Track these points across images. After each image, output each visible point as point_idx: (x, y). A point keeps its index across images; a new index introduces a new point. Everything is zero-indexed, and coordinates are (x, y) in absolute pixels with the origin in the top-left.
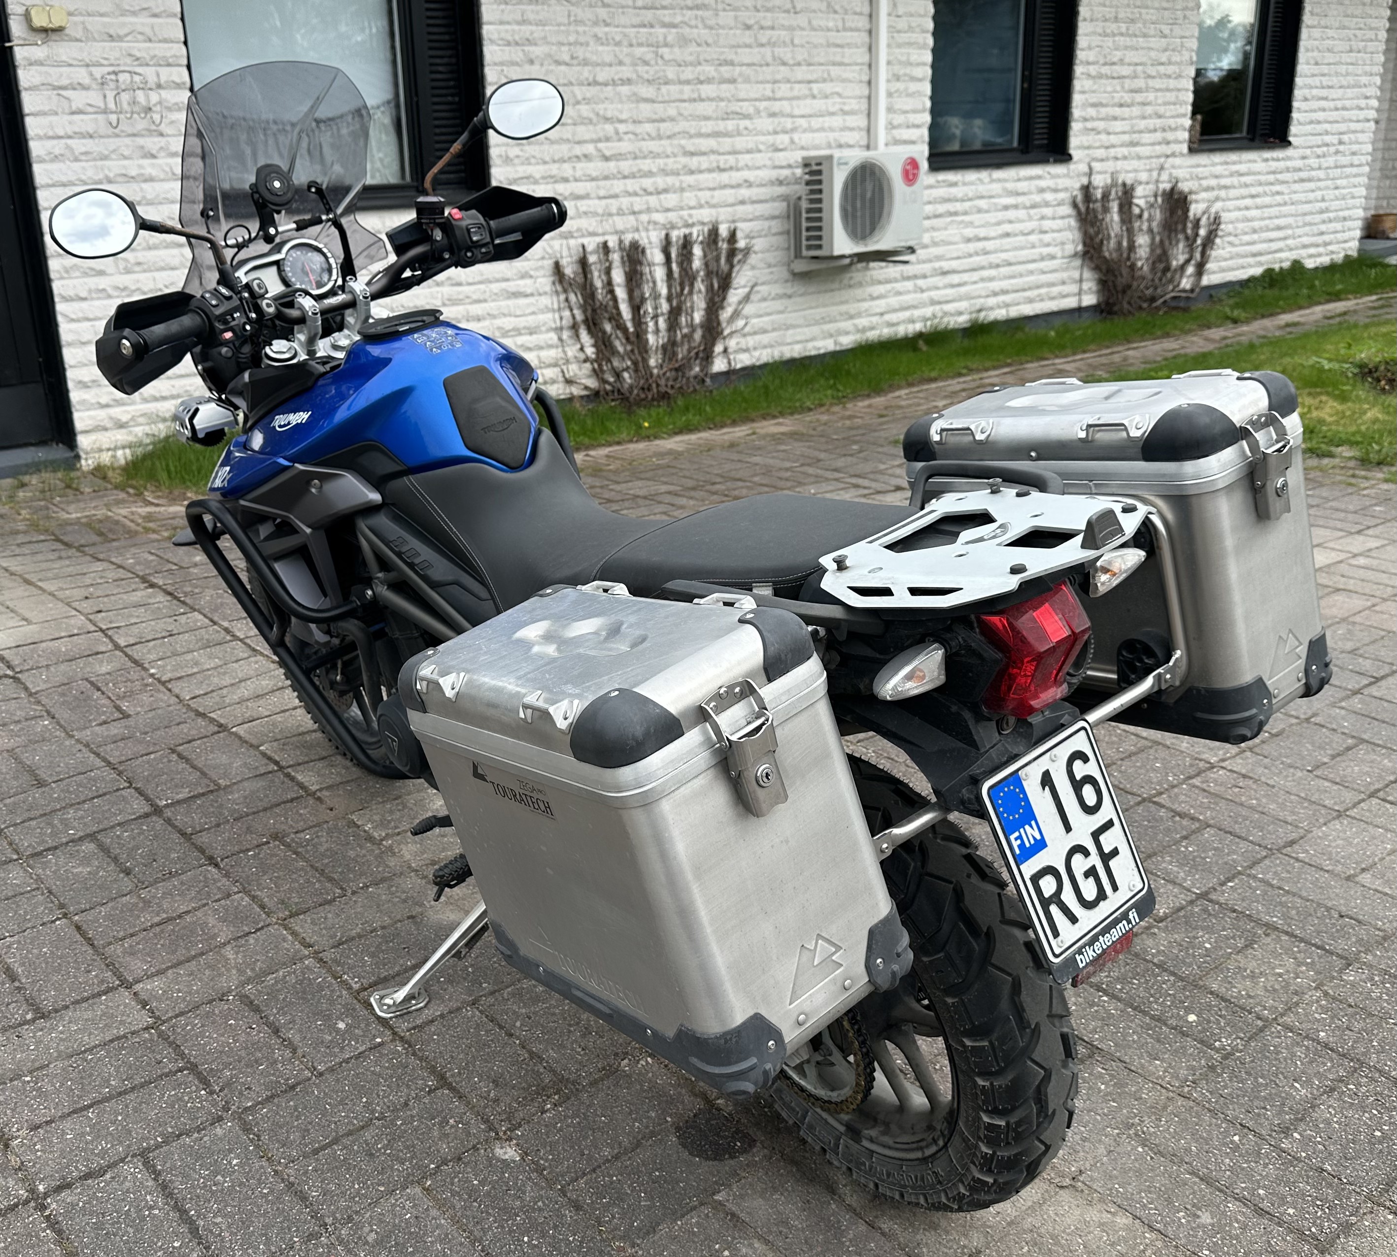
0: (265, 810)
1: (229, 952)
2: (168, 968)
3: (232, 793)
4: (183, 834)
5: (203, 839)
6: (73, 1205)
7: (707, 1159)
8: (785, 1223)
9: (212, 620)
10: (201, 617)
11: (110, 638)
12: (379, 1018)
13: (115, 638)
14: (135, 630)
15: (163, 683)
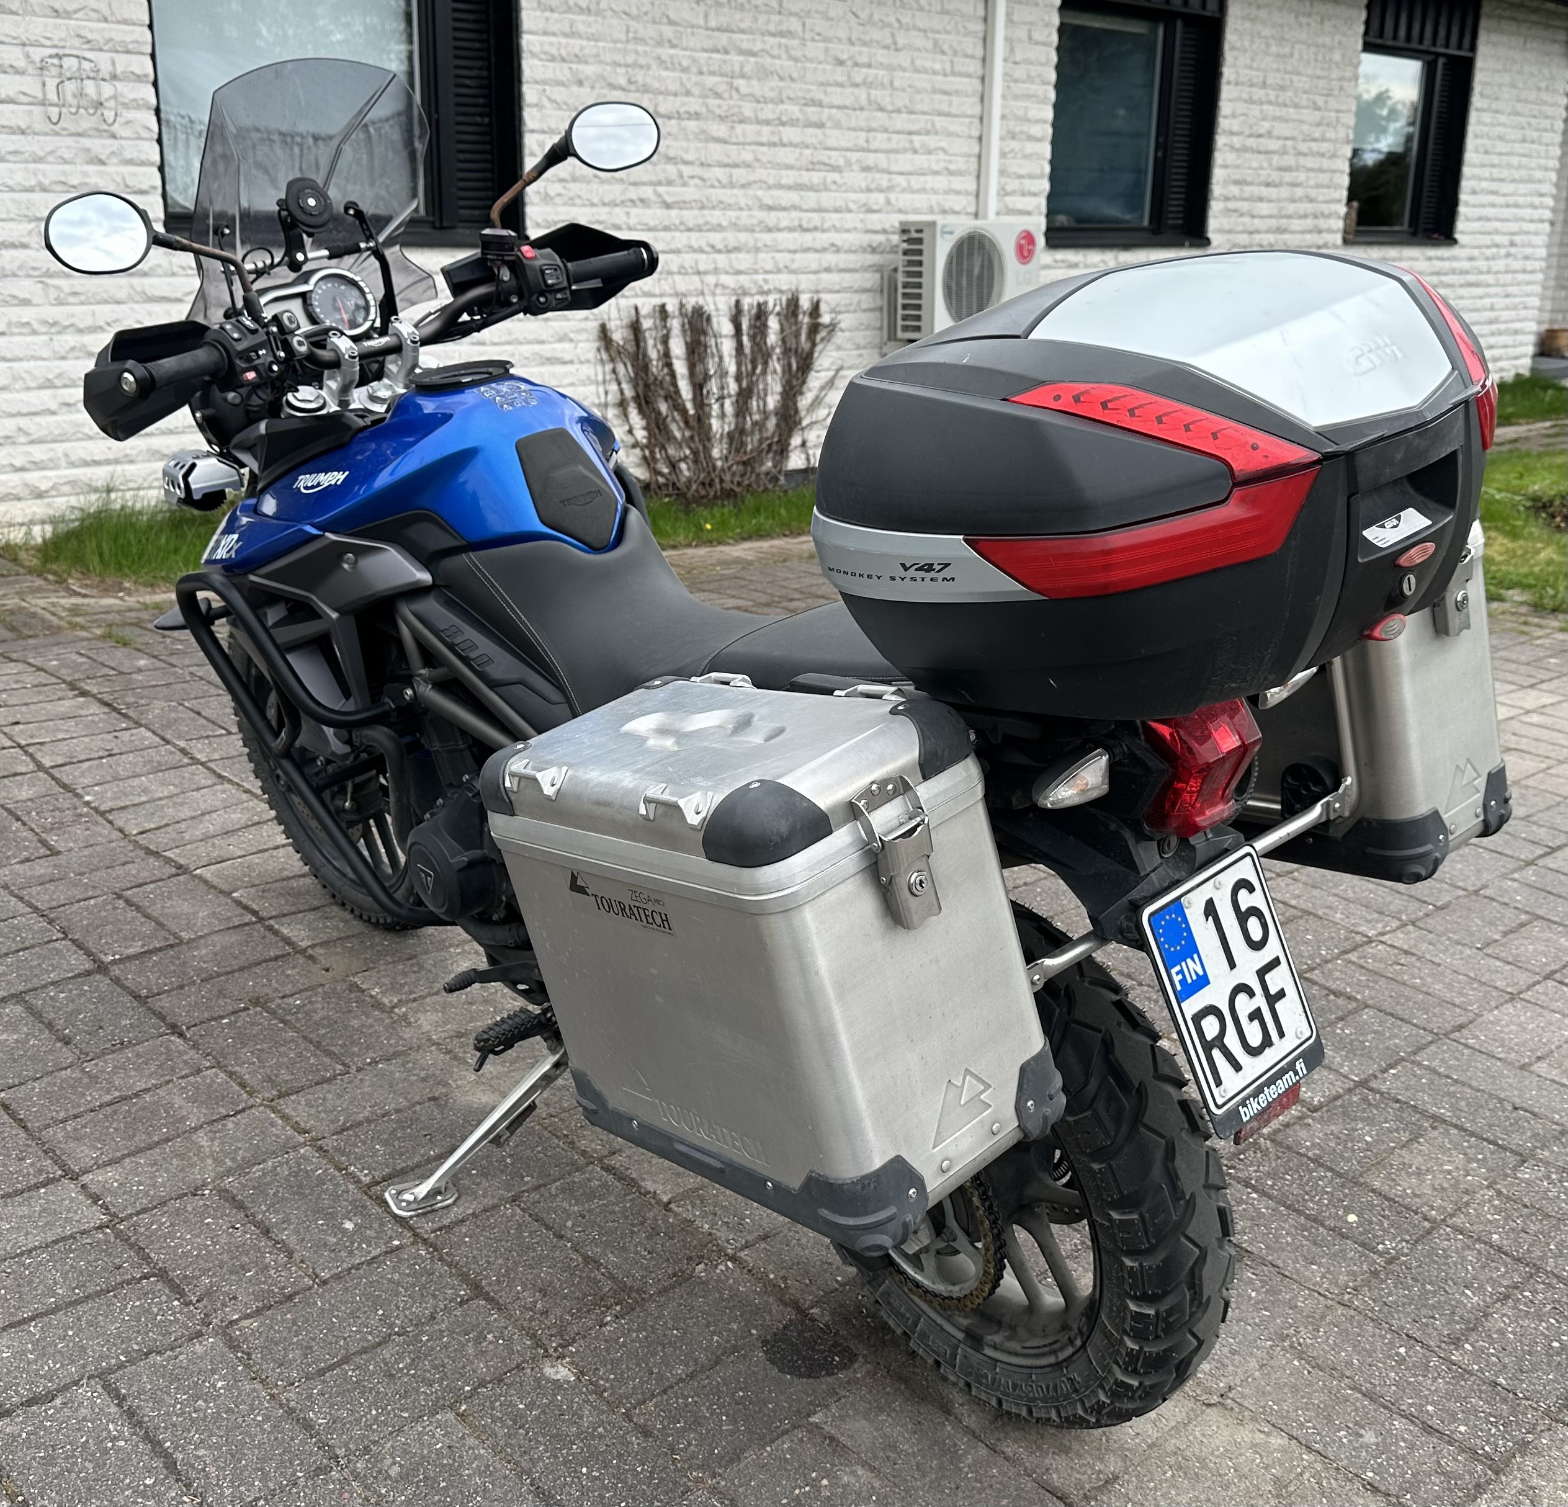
0: (242, 969)
1: (202, 1139)
2: (124, 1157)
3: (197, 948)
4: (137, 997)
5: (164, 1003)
6: (14, 1437)
7: (801, 1376)
8: (893, 1447)
9: (163, 739)
10: (149, 734)
11: (31, 756)
12: (395, 1217)
13: (38, 756)
14: (63, 747)
15: (102, 814)
